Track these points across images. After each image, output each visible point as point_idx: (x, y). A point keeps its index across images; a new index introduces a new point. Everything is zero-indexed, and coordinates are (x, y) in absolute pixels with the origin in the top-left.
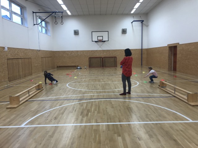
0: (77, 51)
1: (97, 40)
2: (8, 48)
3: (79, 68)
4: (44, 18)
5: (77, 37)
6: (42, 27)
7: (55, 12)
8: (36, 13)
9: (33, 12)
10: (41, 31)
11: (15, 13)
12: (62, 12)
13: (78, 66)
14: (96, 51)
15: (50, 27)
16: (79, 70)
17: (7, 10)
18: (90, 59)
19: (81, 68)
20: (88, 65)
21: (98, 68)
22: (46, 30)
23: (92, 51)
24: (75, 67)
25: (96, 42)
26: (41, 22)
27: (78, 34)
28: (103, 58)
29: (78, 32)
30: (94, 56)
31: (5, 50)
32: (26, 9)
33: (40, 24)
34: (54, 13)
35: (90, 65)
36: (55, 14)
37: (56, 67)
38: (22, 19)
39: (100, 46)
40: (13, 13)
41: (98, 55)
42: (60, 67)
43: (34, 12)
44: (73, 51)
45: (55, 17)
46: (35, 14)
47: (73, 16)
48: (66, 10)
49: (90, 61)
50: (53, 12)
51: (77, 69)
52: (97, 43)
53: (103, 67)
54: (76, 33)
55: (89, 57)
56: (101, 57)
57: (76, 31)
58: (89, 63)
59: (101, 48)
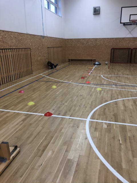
1: (128, 22)
5: (97, 17)
6: (50, 2)
13: (95, 61)
14: (123, 38)
18: (114, 50)
20: (110, 59)
21: (125, 64)
23: (116, 39)
25: (125, 24)
27: (99, 14)
28: (132, 50)
29: (99, 9)
30: (120, 46)
35: (112, 59)
39: (130, 31)
41: (125, 45)
44: (89, 39)
49: (112, 53)
52: (126, 26)
53: (131, 62)
54: (97, 12)
55: (111, 48)
56: (129, 48)
57: (96, 9)
58: (111, 57)
59: (131, 34)
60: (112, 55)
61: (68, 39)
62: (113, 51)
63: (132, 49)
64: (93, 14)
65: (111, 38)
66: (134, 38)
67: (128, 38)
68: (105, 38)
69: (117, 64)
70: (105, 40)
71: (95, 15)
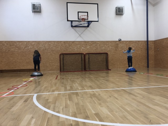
0: (39, 43)
5: (37, 15)
14: (73, 42)
20: (59, 67)
23: (65, 42)
27: (41, 12)
29: (40, 8)
30: (70, 51)
39: (80, 33)
41: (76, 50)
44: (29, 42)
49: (62, 60)
52: (75, 28)
53: (85, 70)
54: (36, 9)
55: (60, 53)
56: (82, 54)
57: (35, 5)
58: (60, 64)
59: (82, 37)
60: (62, 63)
62: (62, 57)
63: (85, 54)
64: (33, 12)
65: (58, 41)
66: (85, 42)
67: (79, 41)
68: (50, 41)
69: (70, 73)
70: (50, 43)
71: (35, 13)
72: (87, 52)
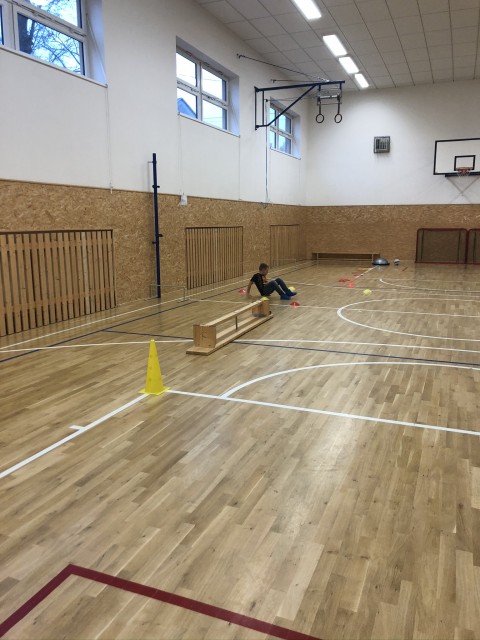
0: (381, 208)
1: (452, 171)
2: (188, 197)
3: (380, 261)
4: (286, 104)
5: (383, 159)
6: (277, 133)
7: (320, 84)
8: (263, 90)
9: (257, 90)
10: (273, 145)
11: (210, 98)
12: (341, 83)
13: (377, 256)
14: (446, 206)
15: (299, 133)
16: (380, 268)
17: (189, 90)
18: (423, 233)
19: (388, 264)
20: (414, 254)
21: (447, 266)
22: (289, 142)
23: (430, 207)
24: (369, 259)
25: (447, 175)
26: (277, 118)
27: (388, 151)
28: (468, 233)
29: (389, 143)
30: (438, 223)
31: (182, 203)
32: (237, 83)
33: (273, 124)
34: (317, 87)
35: (419, 254)
36: (319, 89)
37: (309, 255)
38: (225, 112)
39: (462, 189)
40: (203, 97)
41: (450, 222)
42: (321, 256)
43: (259, 88)
44: (365, 206)
45: (319, 99)
46: (260, 94)
47: (375, 92)
48: (353, 75)
49: (420, 240)
50: (314, 85)
51: (375, 264)
52: (452, 178)
53: (466, 262)
54: (382, 147)
55: (418, 228)
56: (462, 229)
57: (381, 141)
58: (417, 248)
59: (466, 197)
60: (420, 245)
61: (313, 208)
62: (421, 234)
63: (468, 230)
64: (374, 153)
65: (418, 205)
66: (472, 205)
67: (458, 205)
68: (402, 206)
70: (401, 209)
71: (379, 155)
72: (473, 227)
